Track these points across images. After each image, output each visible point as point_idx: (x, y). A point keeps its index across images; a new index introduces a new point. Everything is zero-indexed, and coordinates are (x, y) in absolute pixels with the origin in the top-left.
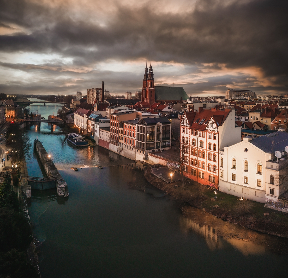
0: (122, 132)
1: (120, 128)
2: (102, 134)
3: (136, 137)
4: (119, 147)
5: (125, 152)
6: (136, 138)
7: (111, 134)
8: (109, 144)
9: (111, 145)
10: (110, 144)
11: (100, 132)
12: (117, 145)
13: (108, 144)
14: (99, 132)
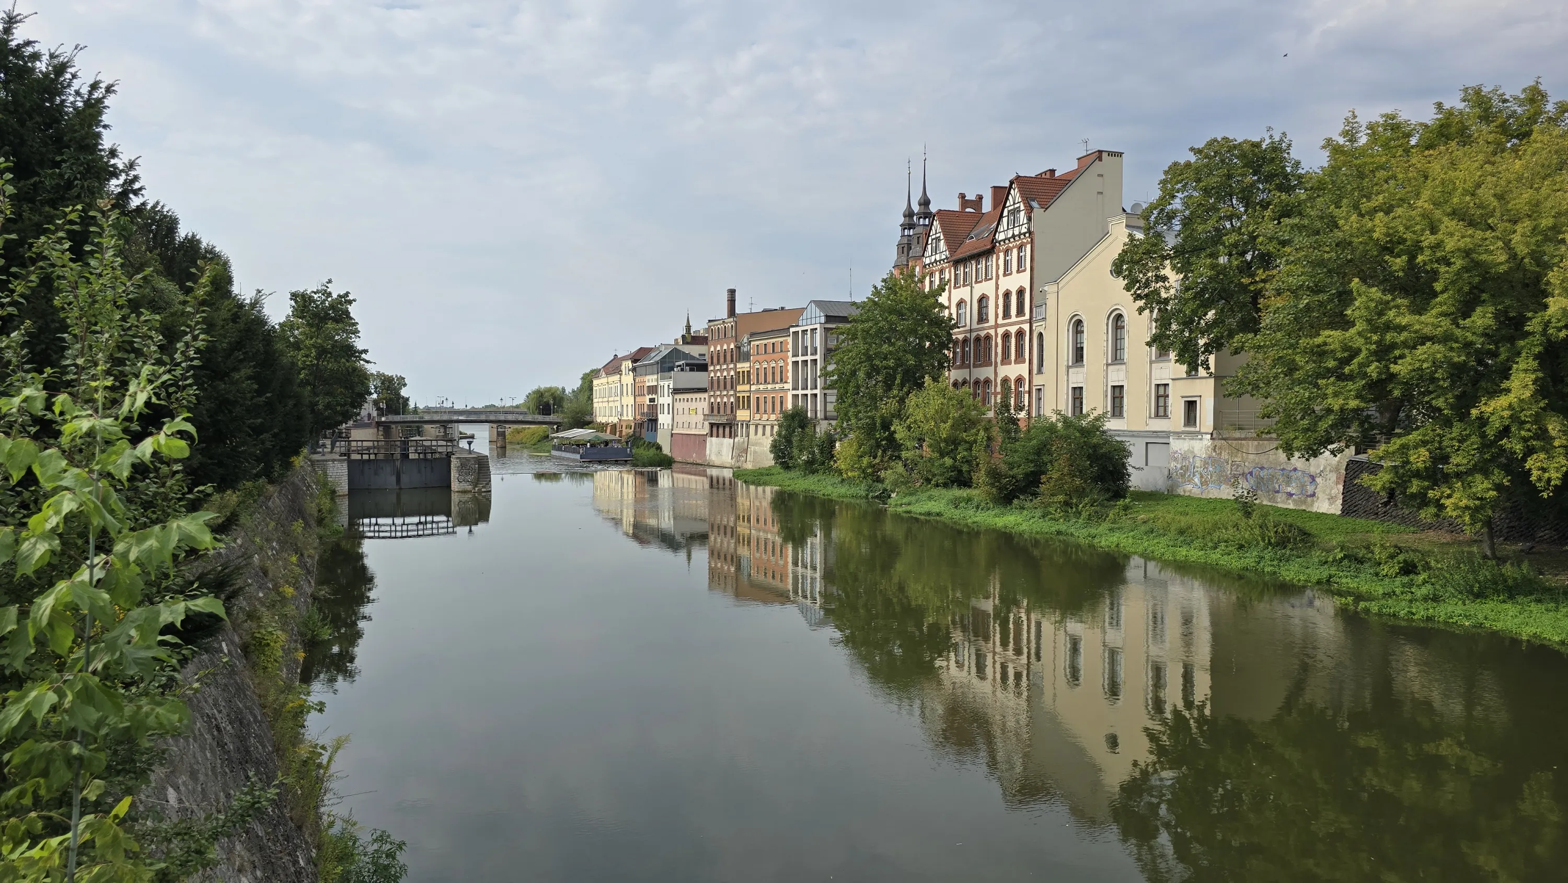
0: (746, 377)
1: (739, 365)
2: (681, 411)
3: (790, 380)
4: (736, 440)
5: (755, 452)
6: (789, 386)
7: (712, 400)
8: (705, 441)
9: (711, 442)
10: (709, 439)
11: (677, 405)
12: (730, 437)
13: (701, 440)
14: (672, 410)
